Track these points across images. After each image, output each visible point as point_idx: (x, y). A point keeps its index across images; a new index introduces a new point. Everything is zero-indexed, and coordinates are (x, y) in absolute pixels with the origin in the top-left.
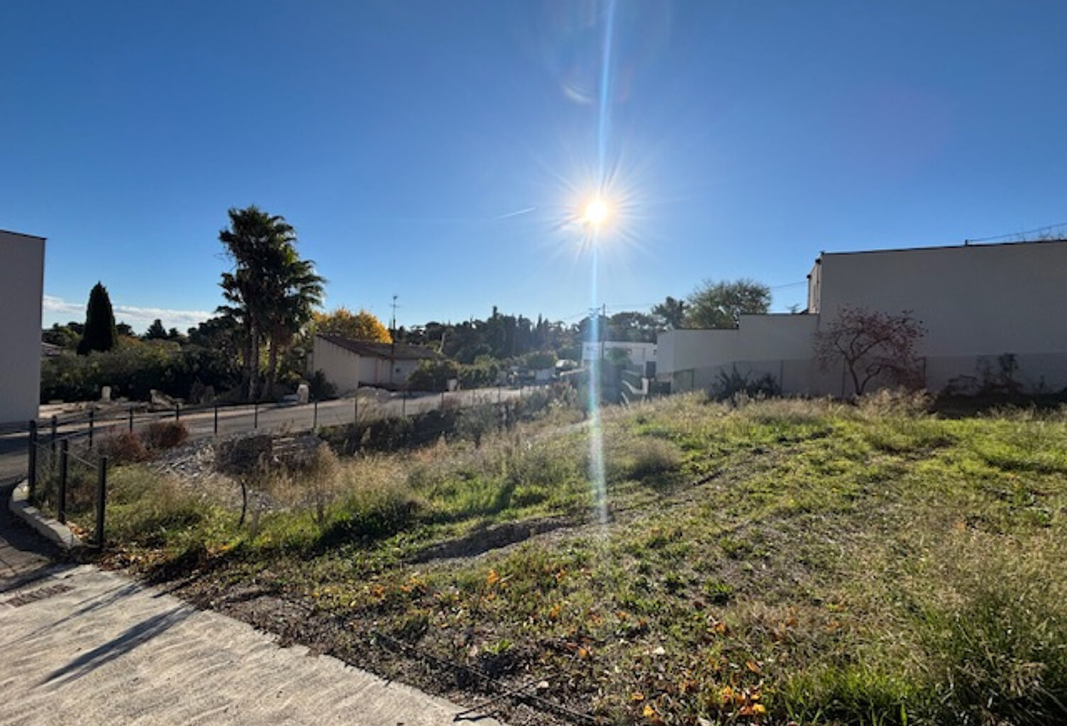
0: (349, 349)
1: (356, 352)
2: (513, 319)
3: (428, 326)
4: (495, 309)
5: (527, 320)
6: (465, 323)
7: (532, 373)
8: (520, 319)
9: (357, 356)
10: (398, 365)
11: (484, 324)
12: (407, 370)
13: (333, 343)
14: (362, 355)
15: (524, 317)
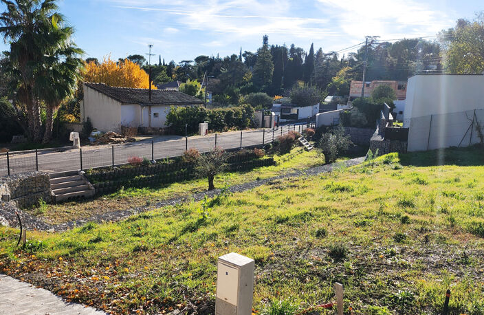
0: (112, 98)
1: (118, 100)
2: (284, 49)
3: (198, 60)
4: (266, 39)
5: (299, 50)
6: (234, 56)
7: (294, 111)
8: (293, 49)
9: (119, 104)
10: (154, 110)
11: (255, 56)
12: (161, 115)
13: (99, 91)
14: (123, 103)
15: (296, 47)
